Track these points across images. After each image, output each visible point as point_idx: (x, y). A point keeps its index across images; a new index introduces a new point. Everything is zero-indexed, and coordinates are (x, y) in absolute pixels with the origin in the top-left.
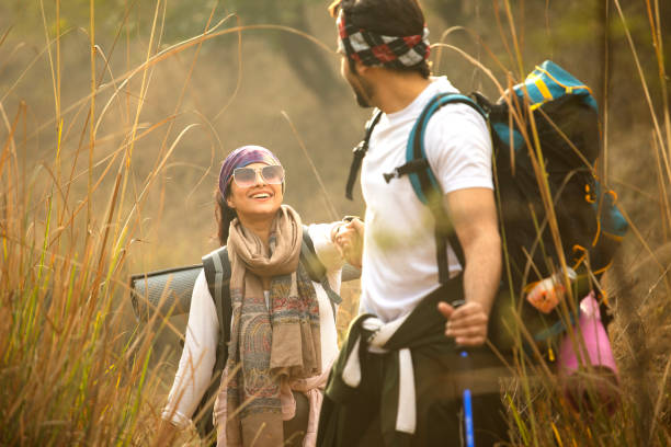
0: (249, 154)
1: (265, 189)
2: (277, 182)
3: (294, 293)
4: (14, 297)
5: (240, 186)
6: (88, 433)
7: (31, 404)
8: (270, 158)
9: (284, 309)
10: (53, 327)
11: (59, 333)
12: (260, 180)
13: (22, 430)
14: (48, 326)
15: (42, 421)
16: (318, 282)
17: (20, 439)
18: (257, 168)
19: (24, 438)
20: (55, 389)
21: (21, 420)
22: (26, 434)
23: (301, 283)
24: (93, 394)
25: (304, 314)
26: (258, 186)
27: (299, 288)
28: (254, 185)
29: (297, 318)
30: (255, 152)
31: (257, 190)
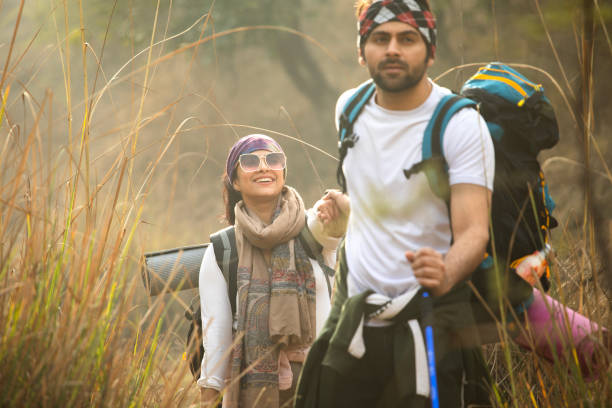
0: (254, 141)
1: (269, 174)
2: (279, 169)
3: (292, 267)
4: (38, 269)
5: (245, 171)
6: (104, 394)
7: (51, 367)
8: (273, 147)
9: (283, 281)
10: (73, 296)
11: (78, 301)
12: (263, 165)
13: (44, 389)
14: (69, 295)
15: (62, 382)
16: (314, 258)
17: (41, 398)
18: (261, 155)
19: (46, 398)
20: (74, 352)
21: (43, 381)
22: (48, 394)
23: (299, 260)
24: (109, 359)
25: (300, 288)
26: (261, 171)
27: (297, 265)
28: (258, 170)
29: (294, 290)
30: (260, 140)
31: (261, 175)
